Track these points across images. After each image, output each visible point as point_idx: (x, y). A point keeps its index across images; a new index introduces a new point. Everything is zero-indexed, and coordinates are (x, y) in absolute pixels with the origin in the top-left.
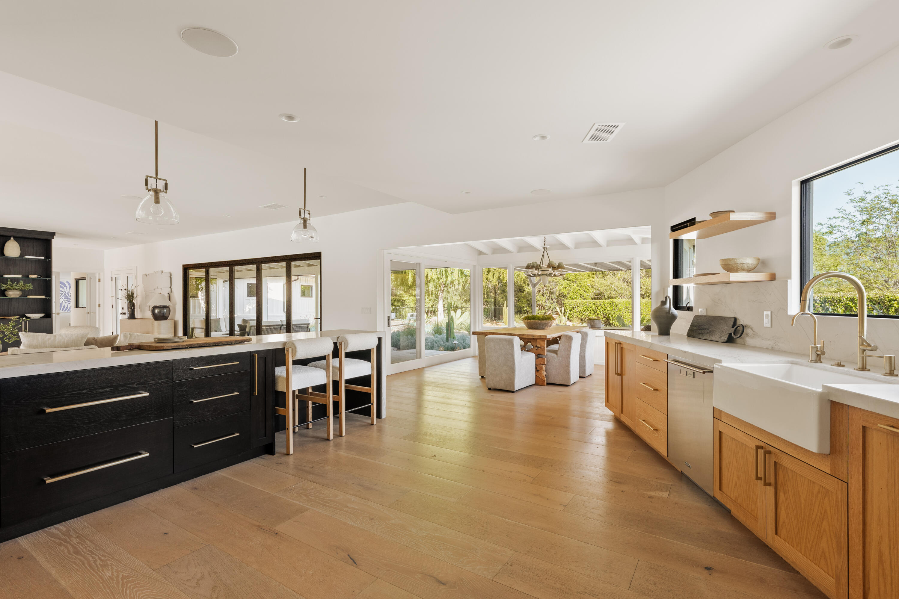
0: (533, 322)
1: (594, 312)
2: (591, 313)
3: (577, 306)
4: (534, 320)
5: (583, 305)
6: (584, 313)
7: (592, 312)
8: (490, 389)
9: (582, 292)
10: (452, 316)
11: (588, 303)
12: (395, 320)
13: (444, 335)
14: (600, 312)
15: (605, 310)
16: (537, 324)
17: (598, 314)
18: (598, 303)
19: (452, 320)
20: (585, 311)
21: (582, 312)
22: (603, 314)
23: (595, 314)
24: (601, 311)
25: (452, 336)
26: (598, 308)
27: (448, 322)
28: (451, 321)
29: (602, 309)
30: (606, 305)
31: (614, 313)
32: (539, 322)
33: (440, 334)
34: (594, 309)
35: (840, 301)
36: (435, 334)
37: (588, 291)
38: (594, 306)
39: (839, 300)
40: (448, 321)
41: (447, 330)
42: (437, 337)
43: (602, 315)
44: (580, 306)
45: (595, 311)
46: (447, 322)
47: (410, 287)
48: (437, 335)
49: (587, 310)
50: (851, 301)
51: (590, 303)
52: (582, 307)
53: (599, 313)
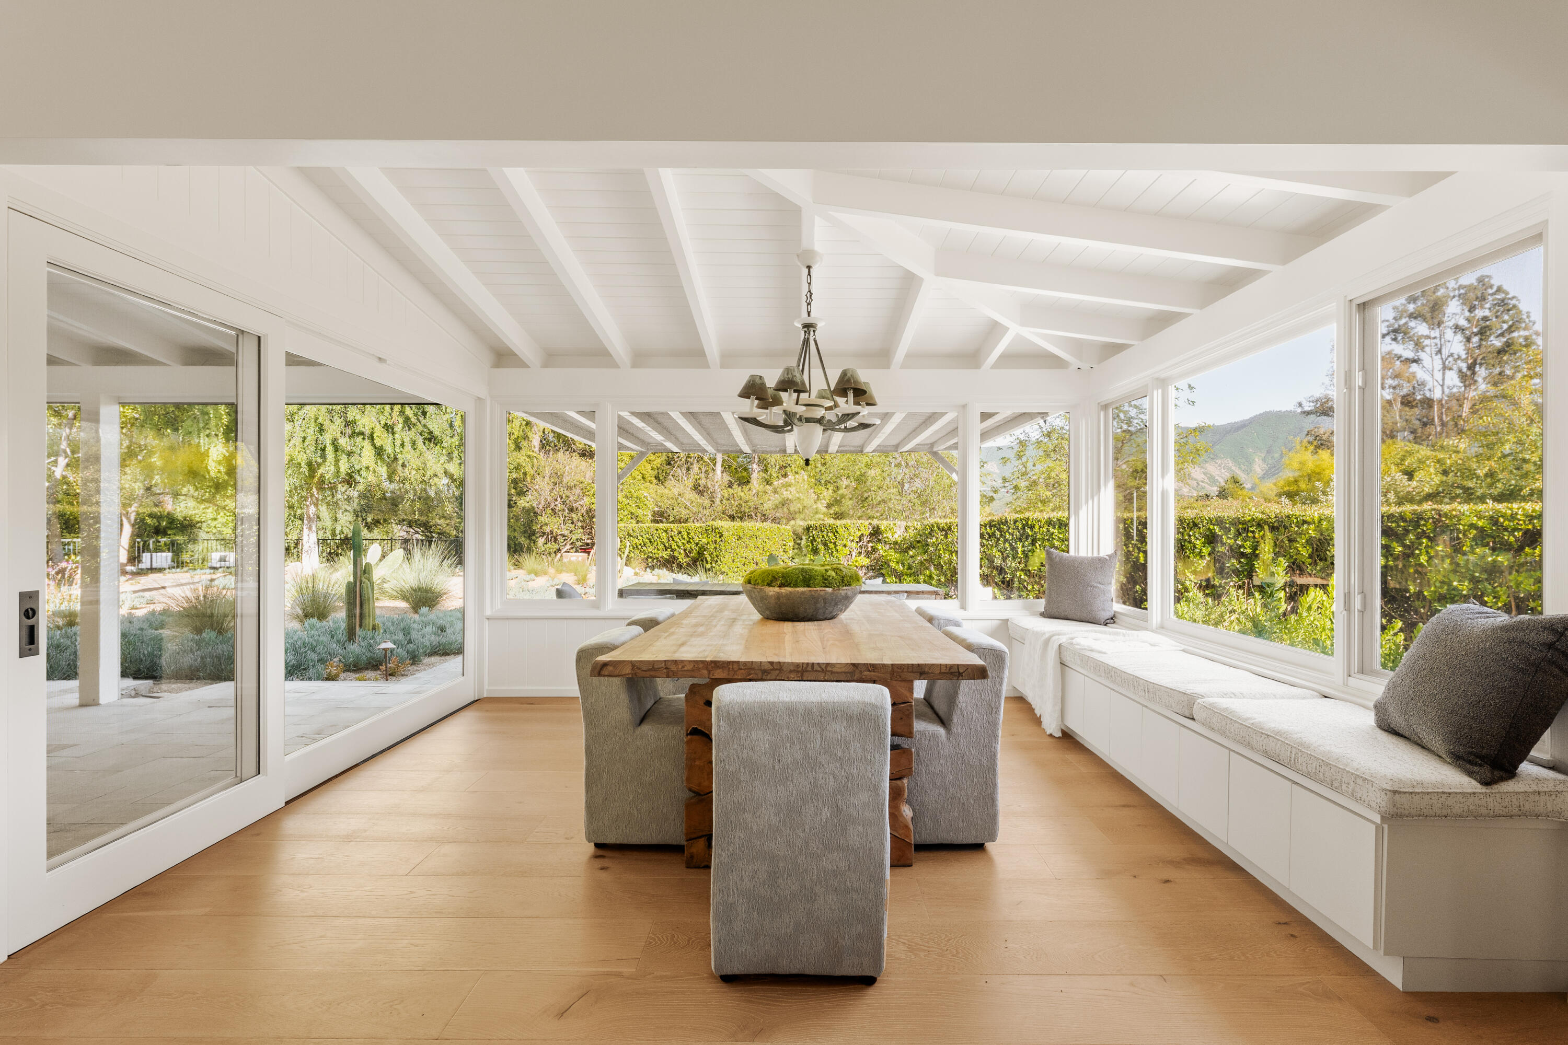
0: (803, 593)
1: (665, 546)
2: (658, 550)
3: (630, 535)
4: (809, 586)
5: (641, 534)
6: (644, 548)
7: (661, 547)
8: (728, 979)
9: (633, 509)
10: (368, 564)
11: (652, 530)
12: (169, 573)
13: (339, 615)
14: (679, 547)
15: (689, 542)
16: (816, 602)
17: (673, 550)
18: (674, 530)
19: (367, 575)
20: (645, 545)
21: (640, 547)
22: (685, 550)
23: (666, 550)
24: (680, 544)
25: (369, 622)
26: (673, 540)
27: (355, 582)
28: (364, 580)
29: (683, 541)
30: (692, 534)
31: (715, 548)
32: (826, 593)
33: (322, 615)
34: (665, 541)
35: (1195, 525)
36: (306, 616)
37: (644, 507)
38: (664, 534)
39: (1193, 522)
40: (351, 579)
41: (351, 604)
42: (312, 627)
43: (682, 552)
44: (635, 534)
45: (667, 545)
46: (349, 583)
47: (218, 487)
48: (314, 621)
49: (651, 542)
50: (1218, 525)
51: (657, 530)
52: (640, 538)
53: (676, 547)
